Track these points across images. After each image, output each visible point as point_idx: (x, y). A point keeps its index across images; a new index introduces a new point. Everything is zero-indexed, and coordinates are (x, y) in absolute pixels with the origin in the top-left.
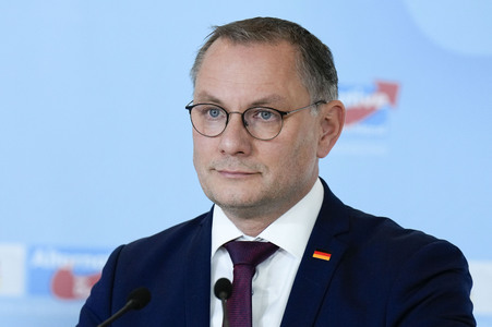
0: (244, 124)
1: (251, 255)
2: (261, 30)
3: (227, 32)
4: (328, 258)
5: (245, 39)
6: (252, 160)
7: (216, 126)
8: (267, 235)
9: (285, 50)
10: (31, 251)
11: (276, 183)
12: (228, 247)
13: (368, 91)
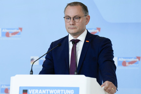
0: (74, 20)
1: (75, 42)
2: (75, 4)
3: (70, 4)
5: (73, 5)
6: (75, 26)
7: (69, 20)
8: (78, 38)
9: (79, 7)
11: (79, 29)
12: (71, 41)
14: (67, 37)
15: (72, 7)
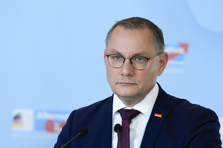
1: (129, 115)
4: (160, 116)
5: (131, 27)
7: (119, 64)
8: (136, 107)
10: (36, 112)
12: (120, 111)
13: (176, 47)
14: (109, 101)
15: (129, 30)
